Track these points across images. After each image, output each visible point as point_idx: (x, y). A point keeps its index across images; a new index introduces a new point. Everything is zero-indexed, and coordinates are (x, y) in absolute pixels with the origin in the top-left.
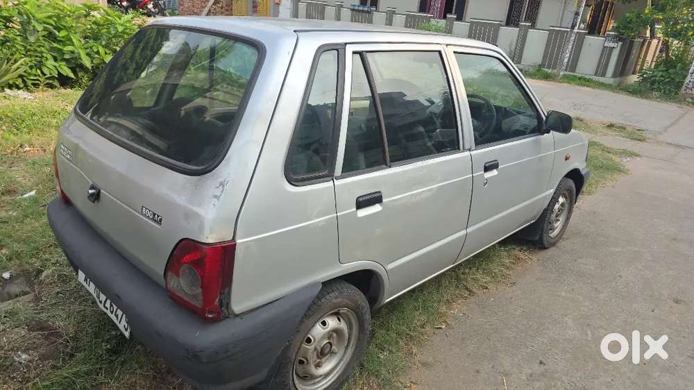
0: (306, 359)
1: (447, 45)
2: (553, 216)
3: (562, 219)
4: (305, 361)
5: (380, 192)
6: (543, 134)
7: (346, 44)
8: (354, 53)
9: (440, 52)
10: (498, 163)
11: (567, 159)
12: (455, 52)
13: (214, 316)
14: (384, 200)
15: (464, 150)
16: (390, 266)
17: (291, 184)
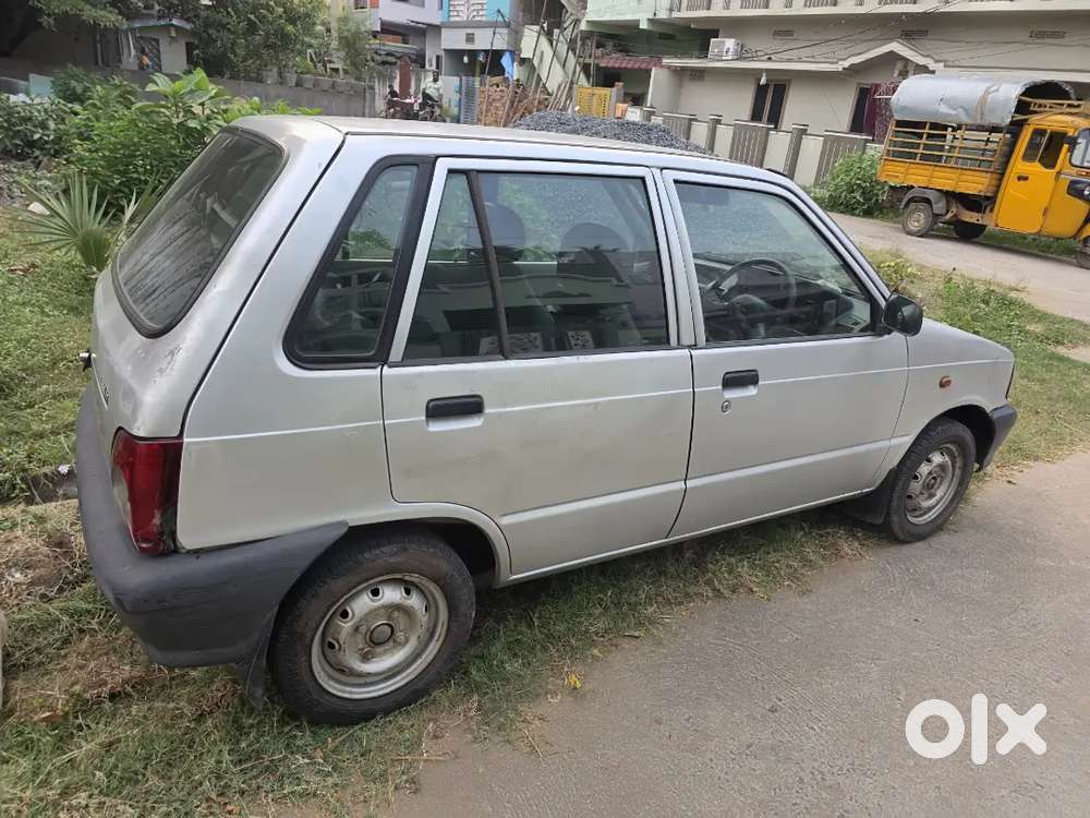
0: (338, 642)
1: (662, 169)
2: (916, 486)
3: (943, 493)
4: (337, 645)
5: (479, 396)
6: (880, 335)
7: (438, 157)
8: (451, 172)
9: (643, 179)
10: (757, 376)
11: (942, 385)
12: (676, 182)
13: (150, 545)
14: (487, 411)
15: (680, 346)
16: (505, 521)
17: (296, 365)
